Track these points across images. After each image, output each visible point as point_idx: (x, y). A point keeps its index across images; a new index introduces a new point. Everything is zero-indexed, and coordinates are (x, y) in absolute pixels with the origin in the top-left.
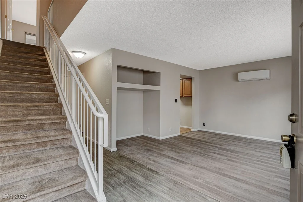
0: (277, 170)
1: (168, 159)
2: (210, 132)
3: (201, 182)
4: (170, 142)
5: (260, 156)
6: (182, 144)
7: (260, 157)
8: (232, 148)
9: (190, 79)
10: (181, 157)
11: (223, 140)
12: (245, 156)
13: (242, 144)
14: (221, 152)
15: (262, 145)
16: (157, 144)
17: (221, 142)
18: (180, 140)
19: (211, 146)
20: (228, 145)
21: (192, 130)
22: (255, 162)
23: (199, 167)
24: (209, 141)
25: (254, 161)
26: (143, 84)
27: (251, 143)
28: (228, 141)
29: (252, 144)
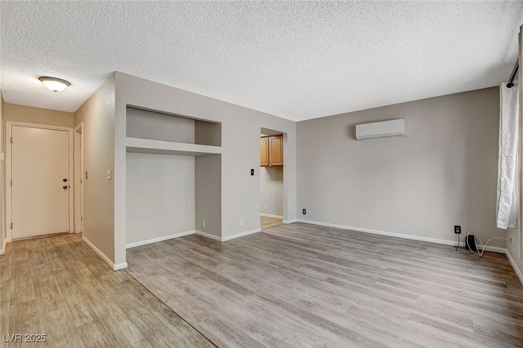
0: (414, 301)
1: (216, 285)
2: (314, 225)
3: (261, 342)
4: (236, 246)
5: (389, 269)
6: (257, 249)
7: (387, 272)
8: (342, 254)
9: (280, 136)
10: (244, 277)
11: (331, 239)
12: (362, 272)
13: (361, 247)
14: (321, 263)
15: (392, 246)
16: (212, 250)
17: (327, 244)
18: (257, 241)
19: (307, 251)
20: (338, 249)
21: (284, 221)
22: (377, 283)
23: (270, 301)
24: (306, 242)
25: (377, 280)
26: (195, 144)
27: (376, 243)
28: (340, 240)
29: (376, 245)
